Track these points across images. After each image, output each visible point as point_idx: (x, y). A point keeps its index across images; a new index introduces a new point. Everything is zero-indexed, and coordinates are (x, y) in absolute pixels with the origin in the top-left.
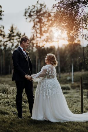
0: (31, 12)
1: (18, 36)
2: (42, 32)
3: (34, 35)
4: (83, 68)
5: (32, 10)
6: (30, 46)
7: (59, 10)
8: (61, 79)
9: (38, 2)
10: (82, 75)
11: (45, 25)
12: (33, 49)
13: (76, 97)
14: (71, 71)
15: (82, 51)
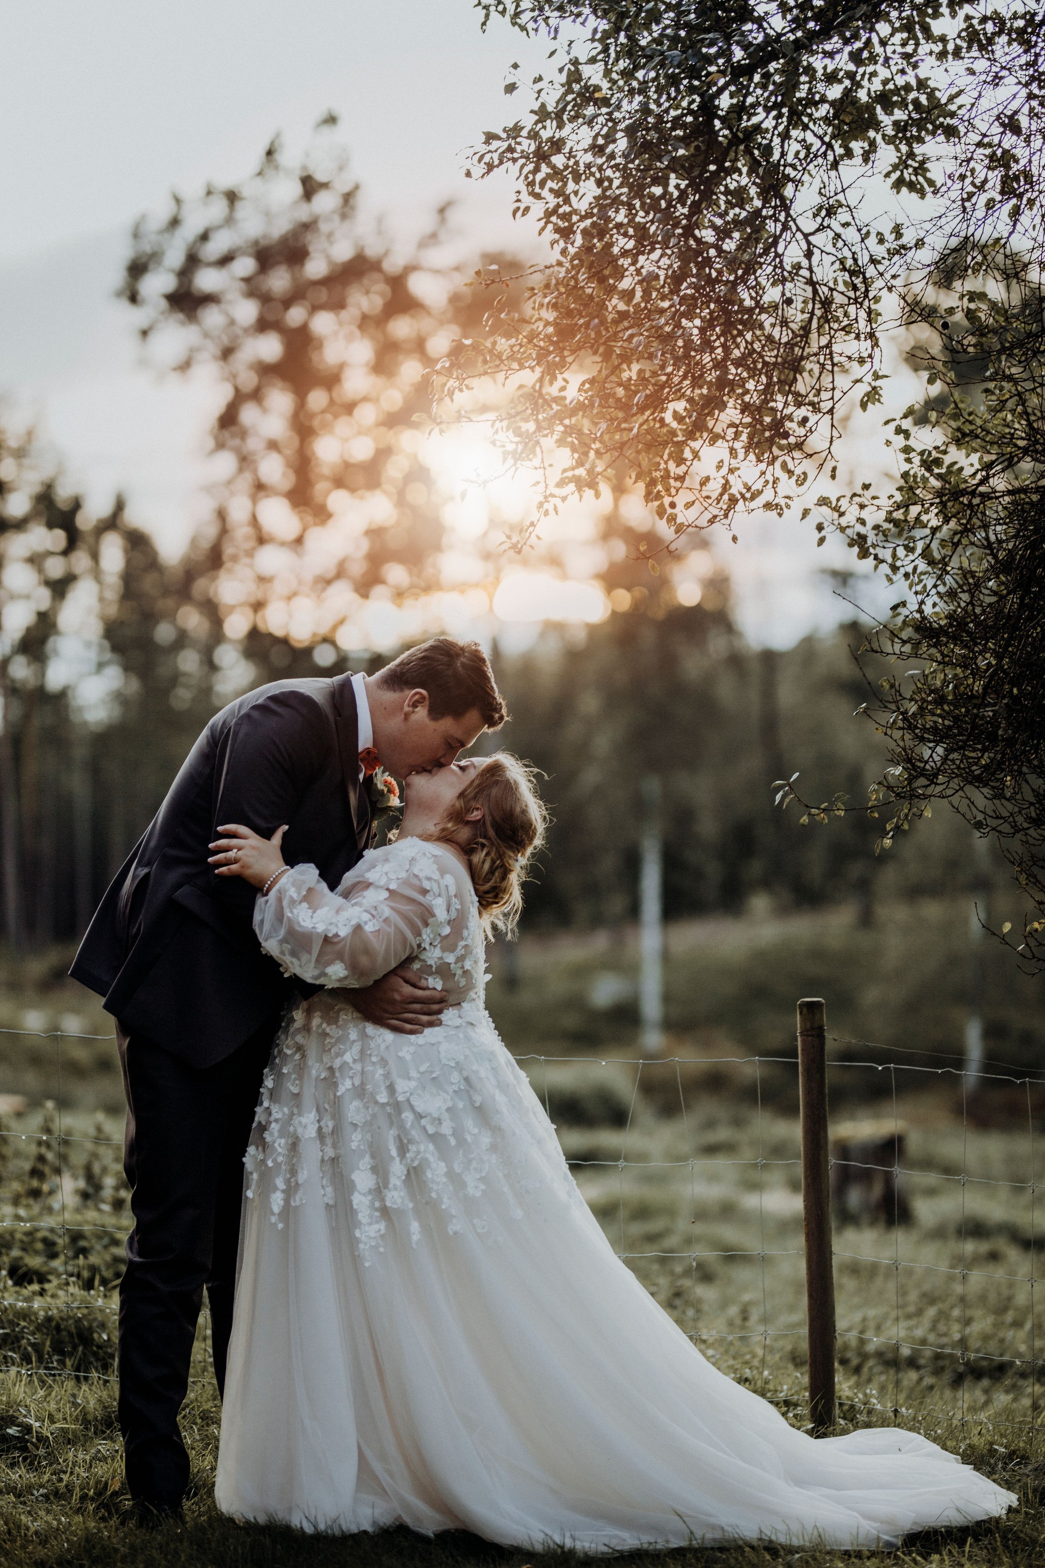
0: (192, 261)
1: (50, 526)
2: (320, 487)
3: (221, 515)
4: (766, 884)
5: (204, 237)
6: (182, 640)
7: (552, 201)
8: (527, 998)
9: (270, 153)
10: (760, 957)
11: (349, 408)
12: (211, 666)
13: (701, 1214)
14: (634, 911)
15: (754, 696)
